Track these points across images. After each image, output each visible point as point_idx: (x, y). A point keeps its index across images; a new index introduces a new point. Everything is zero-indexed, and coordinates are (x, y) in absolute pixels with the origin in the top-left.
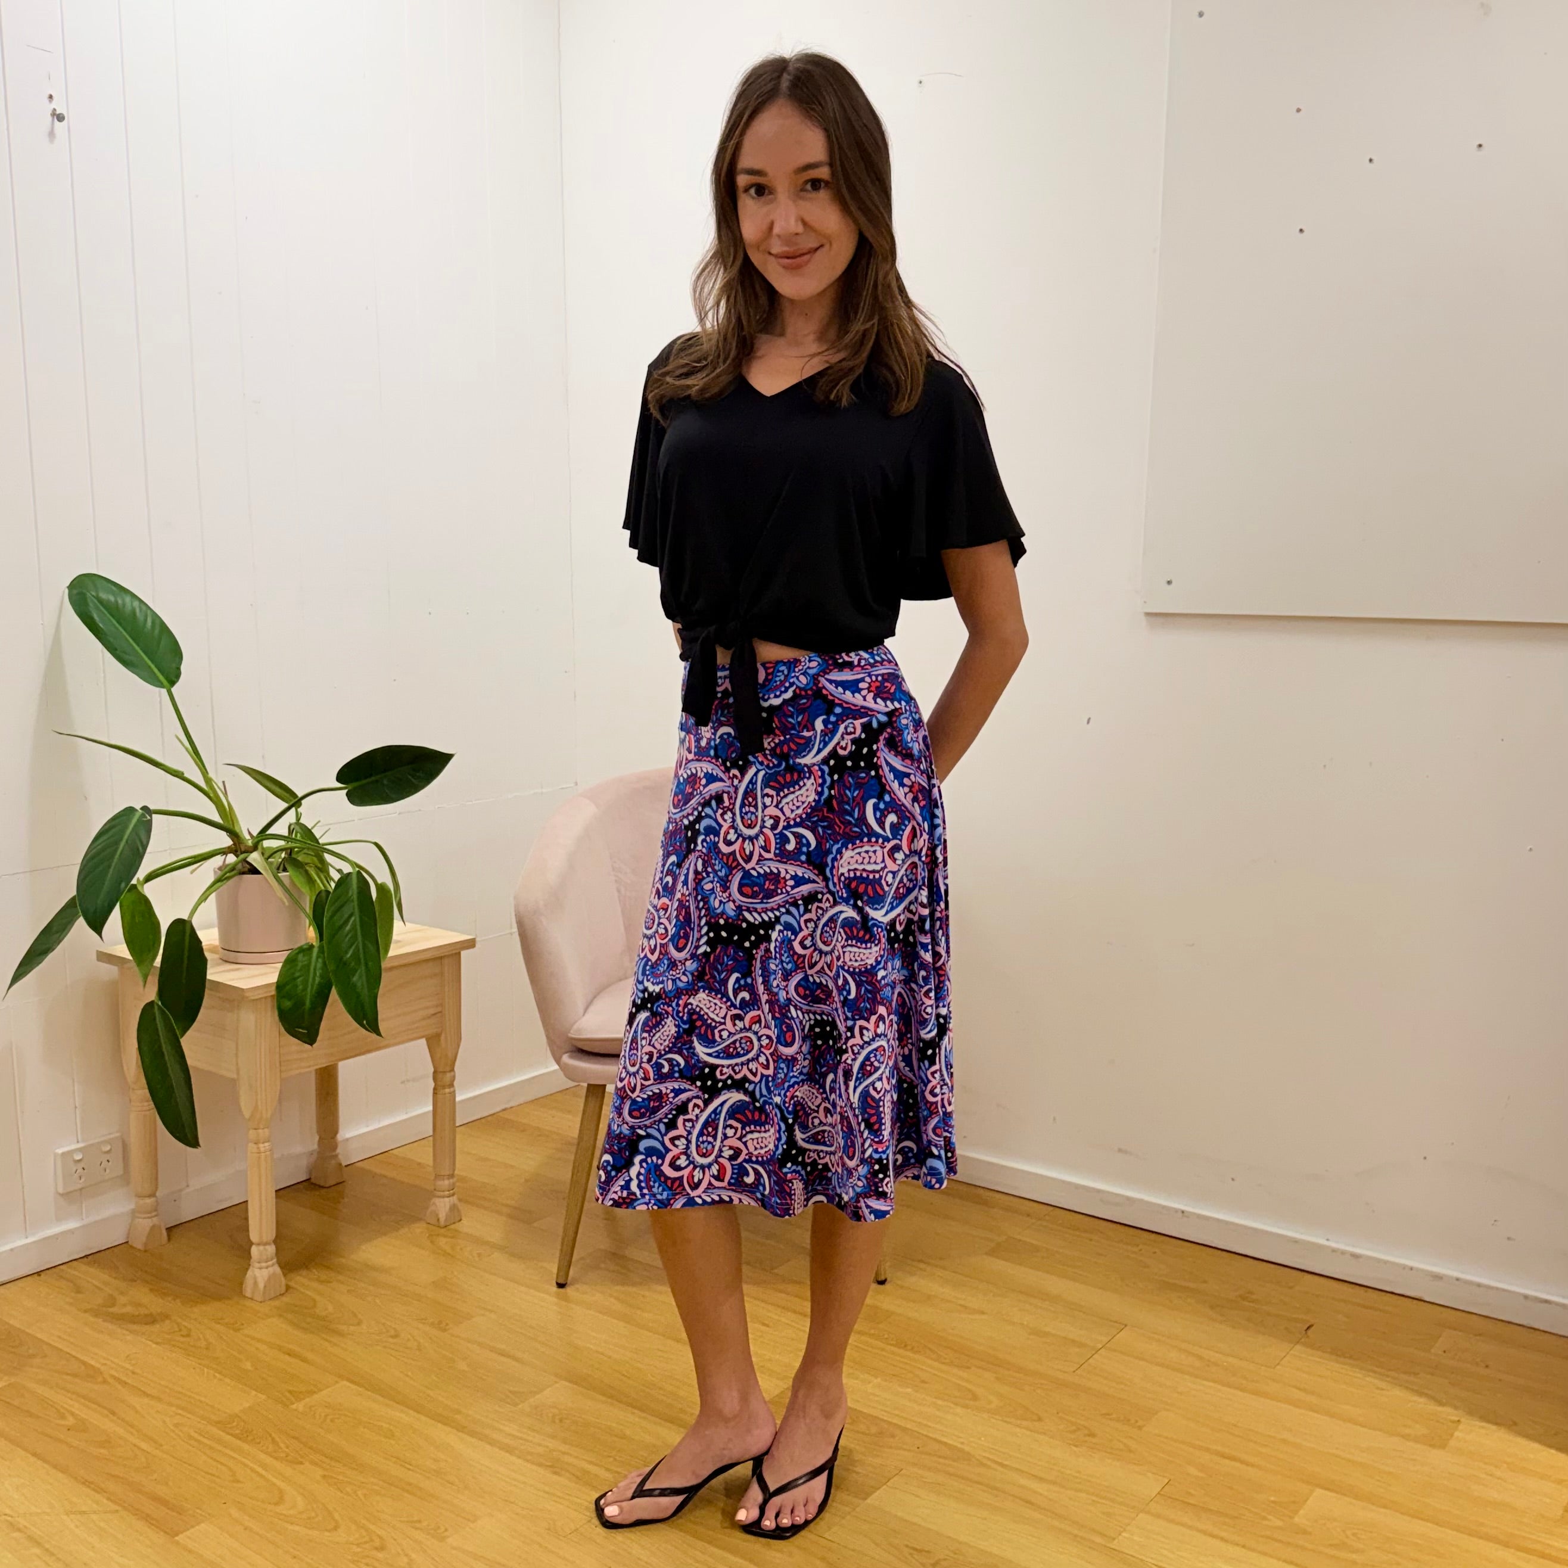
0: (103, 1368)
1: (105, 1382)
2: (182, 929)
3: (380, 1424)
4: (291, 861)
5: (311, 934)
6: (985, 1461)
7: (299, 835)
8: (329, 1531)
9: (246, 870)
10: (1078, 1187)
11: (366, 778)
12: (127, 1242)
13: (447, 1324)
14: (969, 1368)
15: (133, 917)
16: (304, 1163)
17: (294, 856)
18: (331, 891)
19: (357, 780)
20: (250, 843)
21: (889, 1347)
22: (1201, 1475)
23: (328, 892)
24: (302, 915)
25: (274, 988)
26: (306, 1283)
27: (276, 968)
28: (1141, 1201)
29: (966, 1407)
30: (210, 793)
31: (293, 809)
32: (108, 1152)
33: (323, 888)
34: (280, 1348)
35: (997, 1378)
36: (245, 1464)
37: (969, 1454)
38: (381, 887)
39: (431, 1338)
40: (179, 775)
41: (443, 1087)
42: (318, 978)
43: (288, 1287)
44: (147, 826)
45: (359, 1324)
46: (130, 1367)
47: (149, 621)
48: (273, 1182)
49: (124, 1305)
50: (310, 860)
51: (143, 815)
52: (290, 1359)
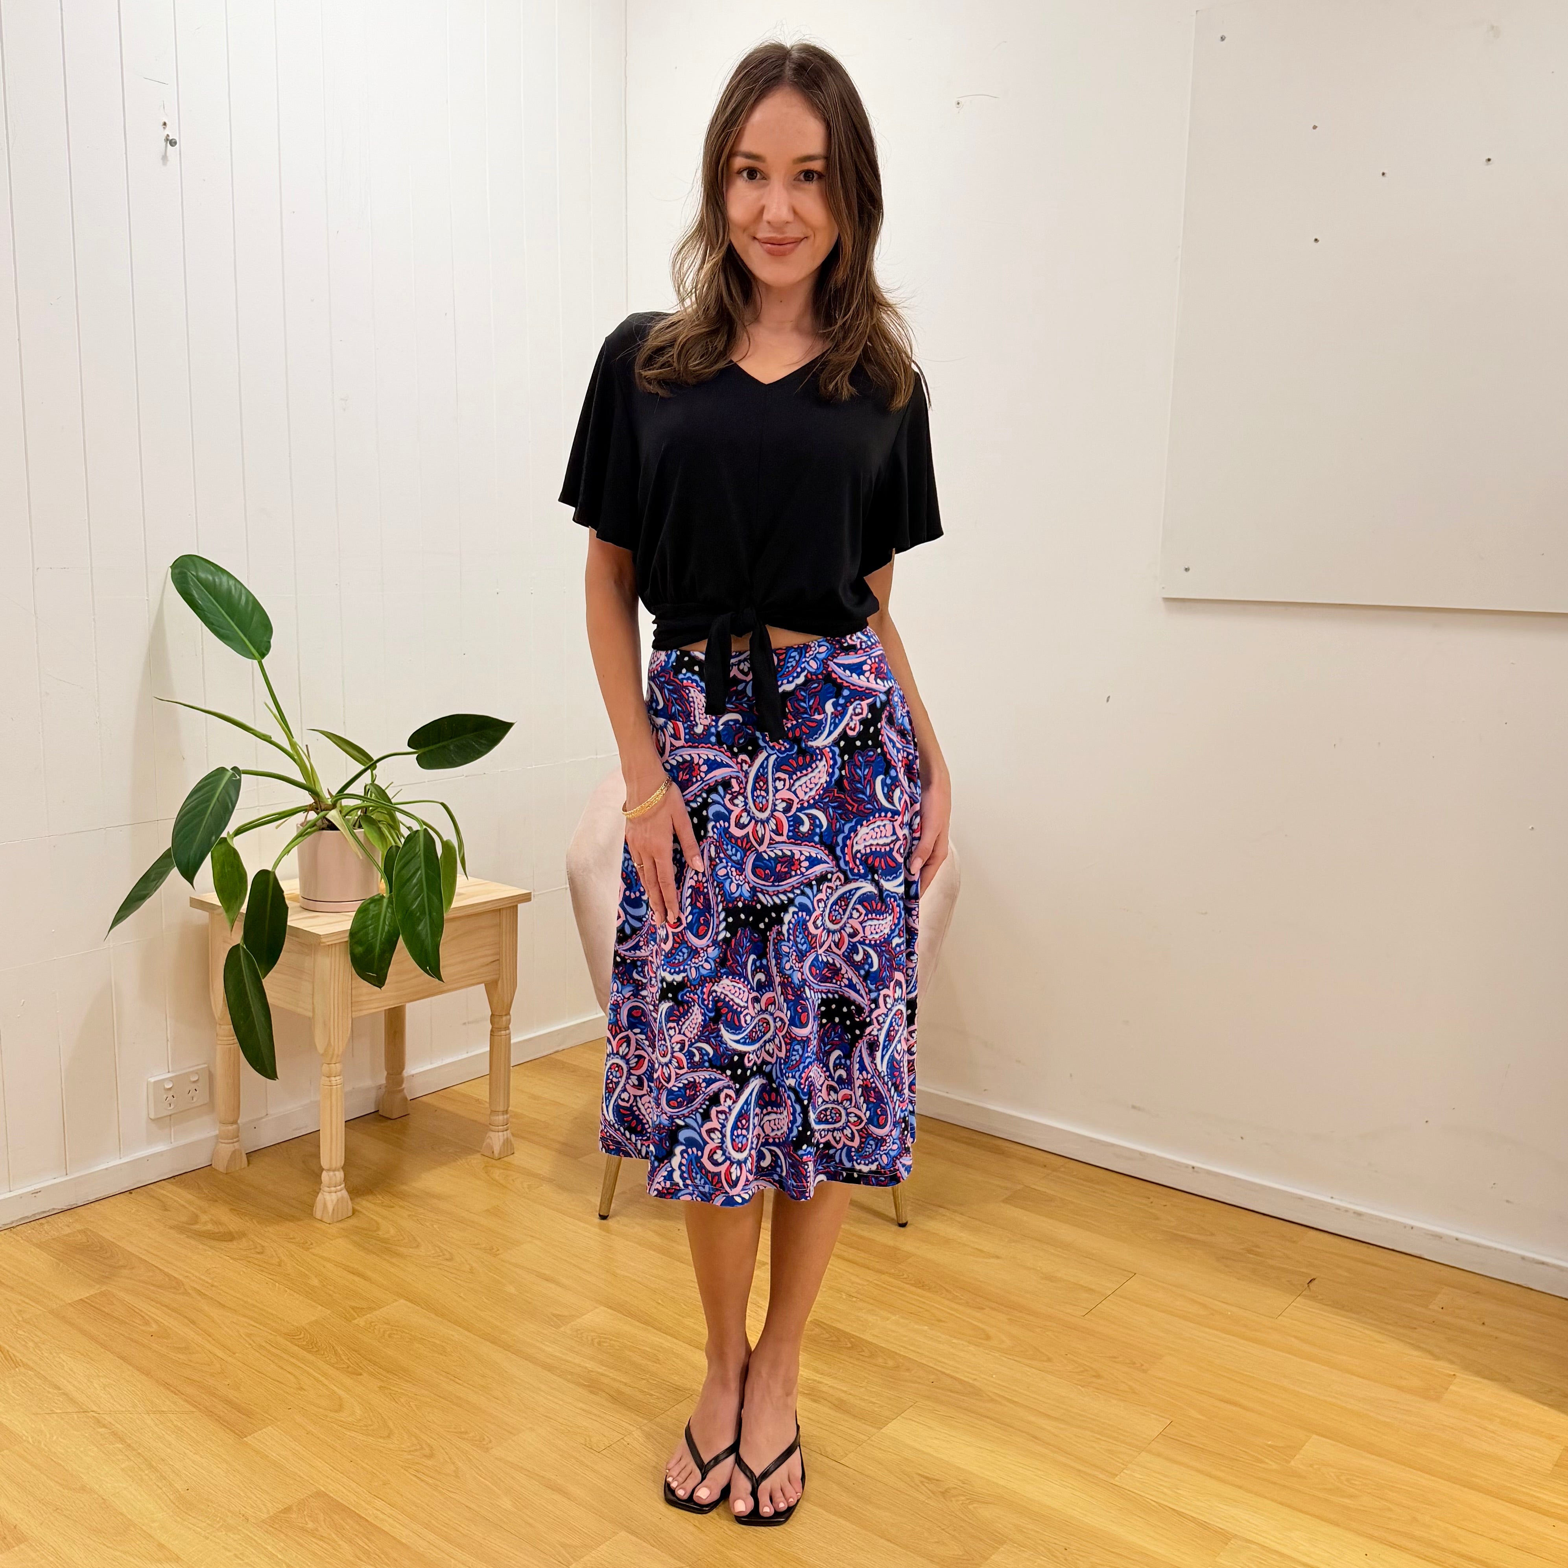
0: (185, 1280)
1: (186, 1293)
2: (266, 879)
3: (433, 1340)
4: (366, 819)
5: (381, 886)
6: (994, 1397)
8: (384, 1438)
9: (325, 826)
10: (1092, 1140)
11: (435, 743)
12: (211, 1165)
13: (499, 1250)
14: (982, 1309)
15: (223, 867)
16: (373, 1095)
17: (368, 814)
18: (401, 846)
19: (426, 745)
20: (329, 802)
21: (908, 1287)
23: (397, 848)
24: (375, 869)
25: (348, 934)
26: (371, 1207)
27: (349, 916)
28: (1154, 1156)
29: (978, 1345)
30: (294, 755)
31: (369, 771)
32: (194, 1082)
33: (394, 844)
34: (345, 1267)
35: (1009, 1319)
36: (308, 1373)
37: (980, 1390)
38: (446, 845)
39: (482, 1262)
40: (267, 739)
41: (500, 1029)
42: (386, 927)
43: (354, 1211)
44: (237, 785)
45: (417, 1247)
46: (210, 1281)
47: (243, 598)
48: (344, 1122)
49: (205, 1223)
50: (382, 818)
51: (233, 776)
52: (354, 1277)
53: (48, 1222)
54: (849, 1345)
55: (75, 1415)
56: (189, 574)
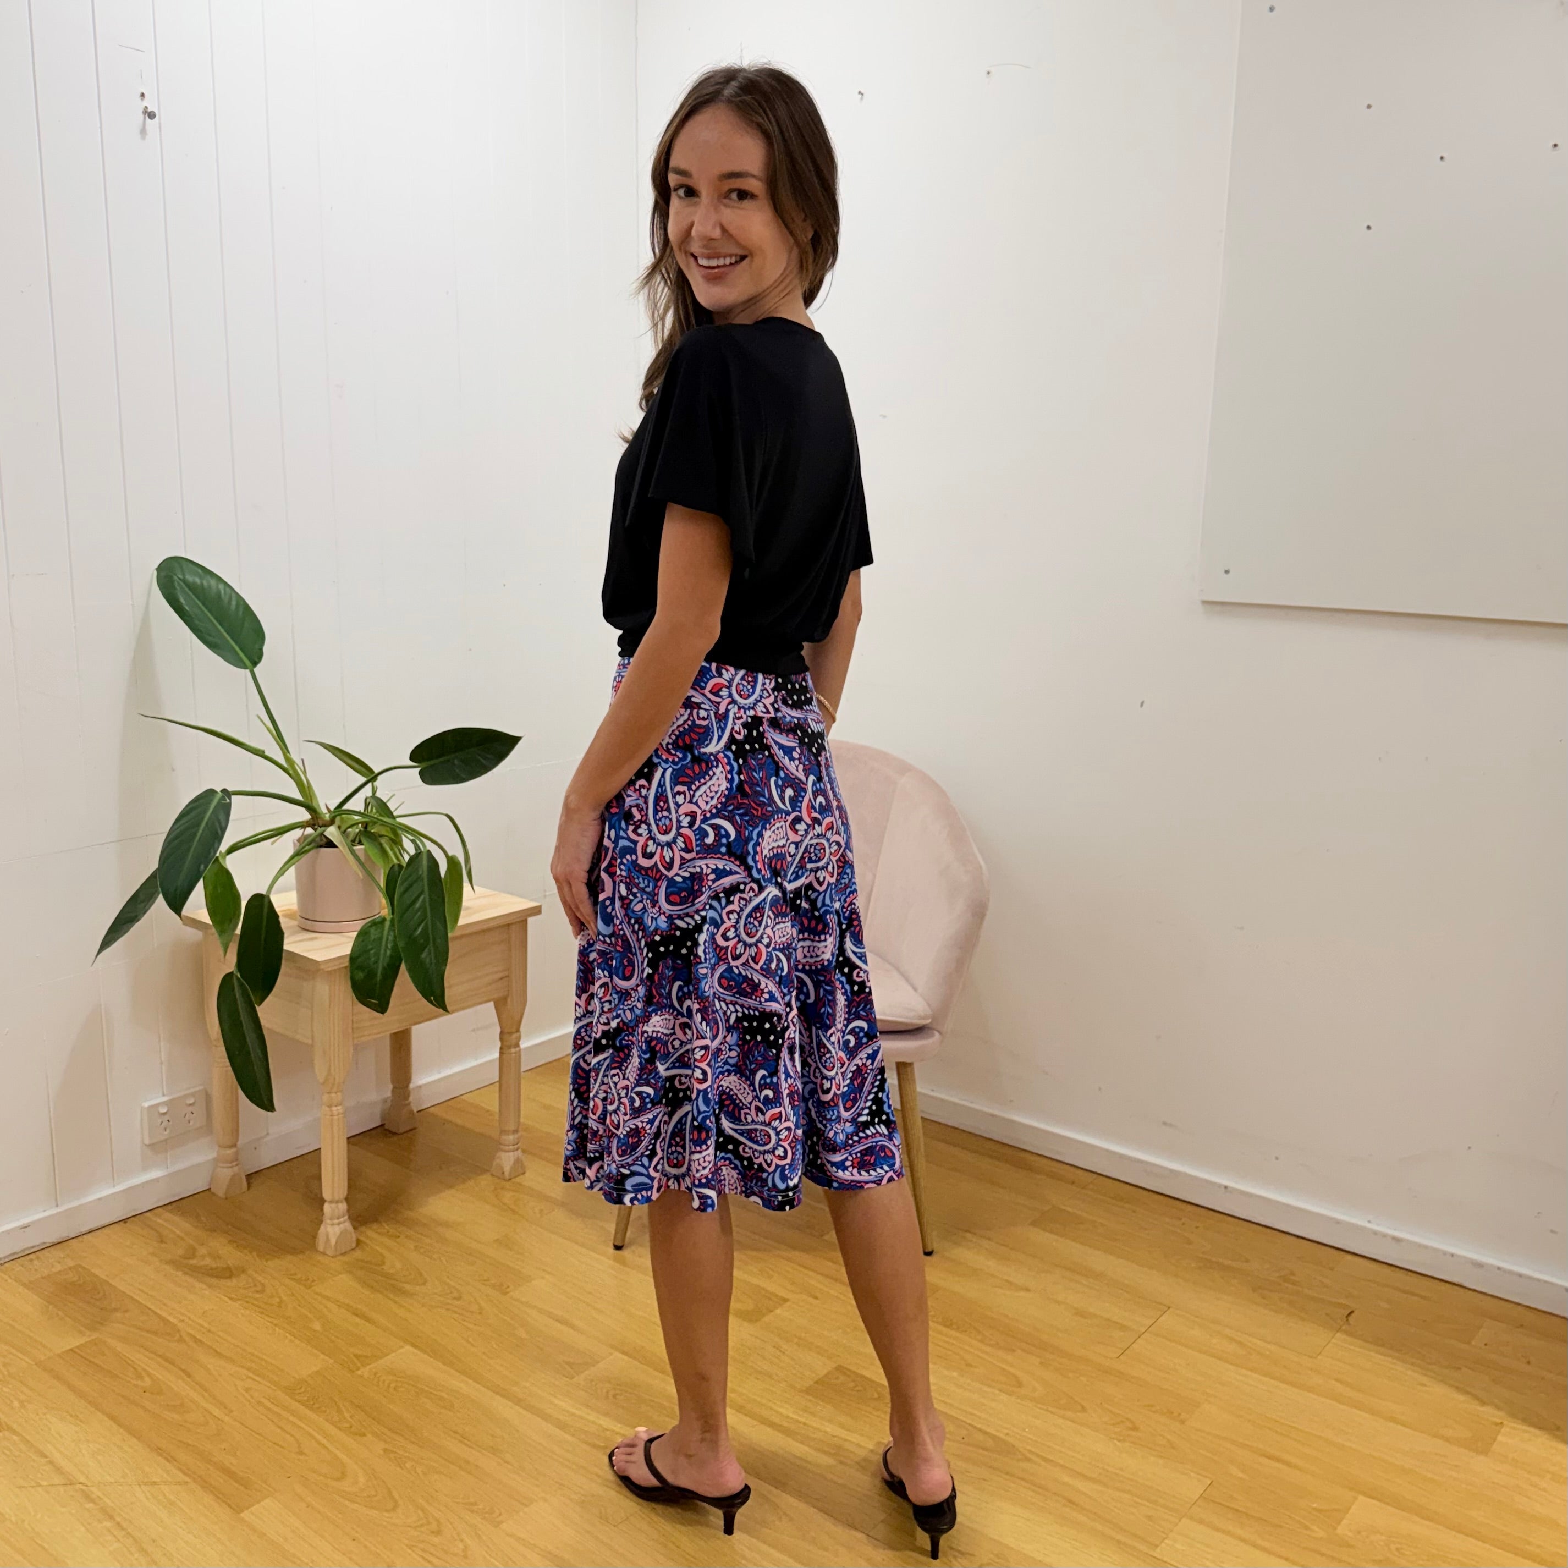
0: (180, 1325)
1: (181, 1340)
2: (260, 903)
3: (441, 1393)
4: (367, 834)
5: (382, 908)
6: (1027, 1454)
7: (374, 810)
8: (387, 1511)
9: (323, 843)
10: (1122, 1157)
11: (439, 757)
12: (209, 1189)
13: (508, 1287)
14: (1013, 1350)
15: (215, 888)
16: (378, 1111)
17: (369, 829)
18: (404, 865)
19: (429, 760)
20: (327, 817)
22: (1240, 1475)
23: (400, 866)
24: (377, 890)
25: (348, 959)
26: (376, 1237)
27: (349, 937)
28: (1186, 1175)
29: (1010, 1394)
30: (290, 769)
31: (370, 784)
32: (191, 1105)
33: (396, 861)
34: (348, 1307)
35: (1042, 1363)
36: (310, 1435)
37: (1014, 1446)
38: (452, 861)
39: (492, 1301)
40: (260, 754)
41: (510, 1047)
42: (388, 952)
43: (359, 1242)
44: (227, 809)
45: (424, 1283)
46: (206, 1325)
47: (234, 603)
48: (345, 1141)
49: (203, 1257)
50: (383, 832)
51: (223, 798)
52: (358, 1320)
53: (38, 1258)
54: (876, 1396)
55: (62, 1489)
56: (175, 578)
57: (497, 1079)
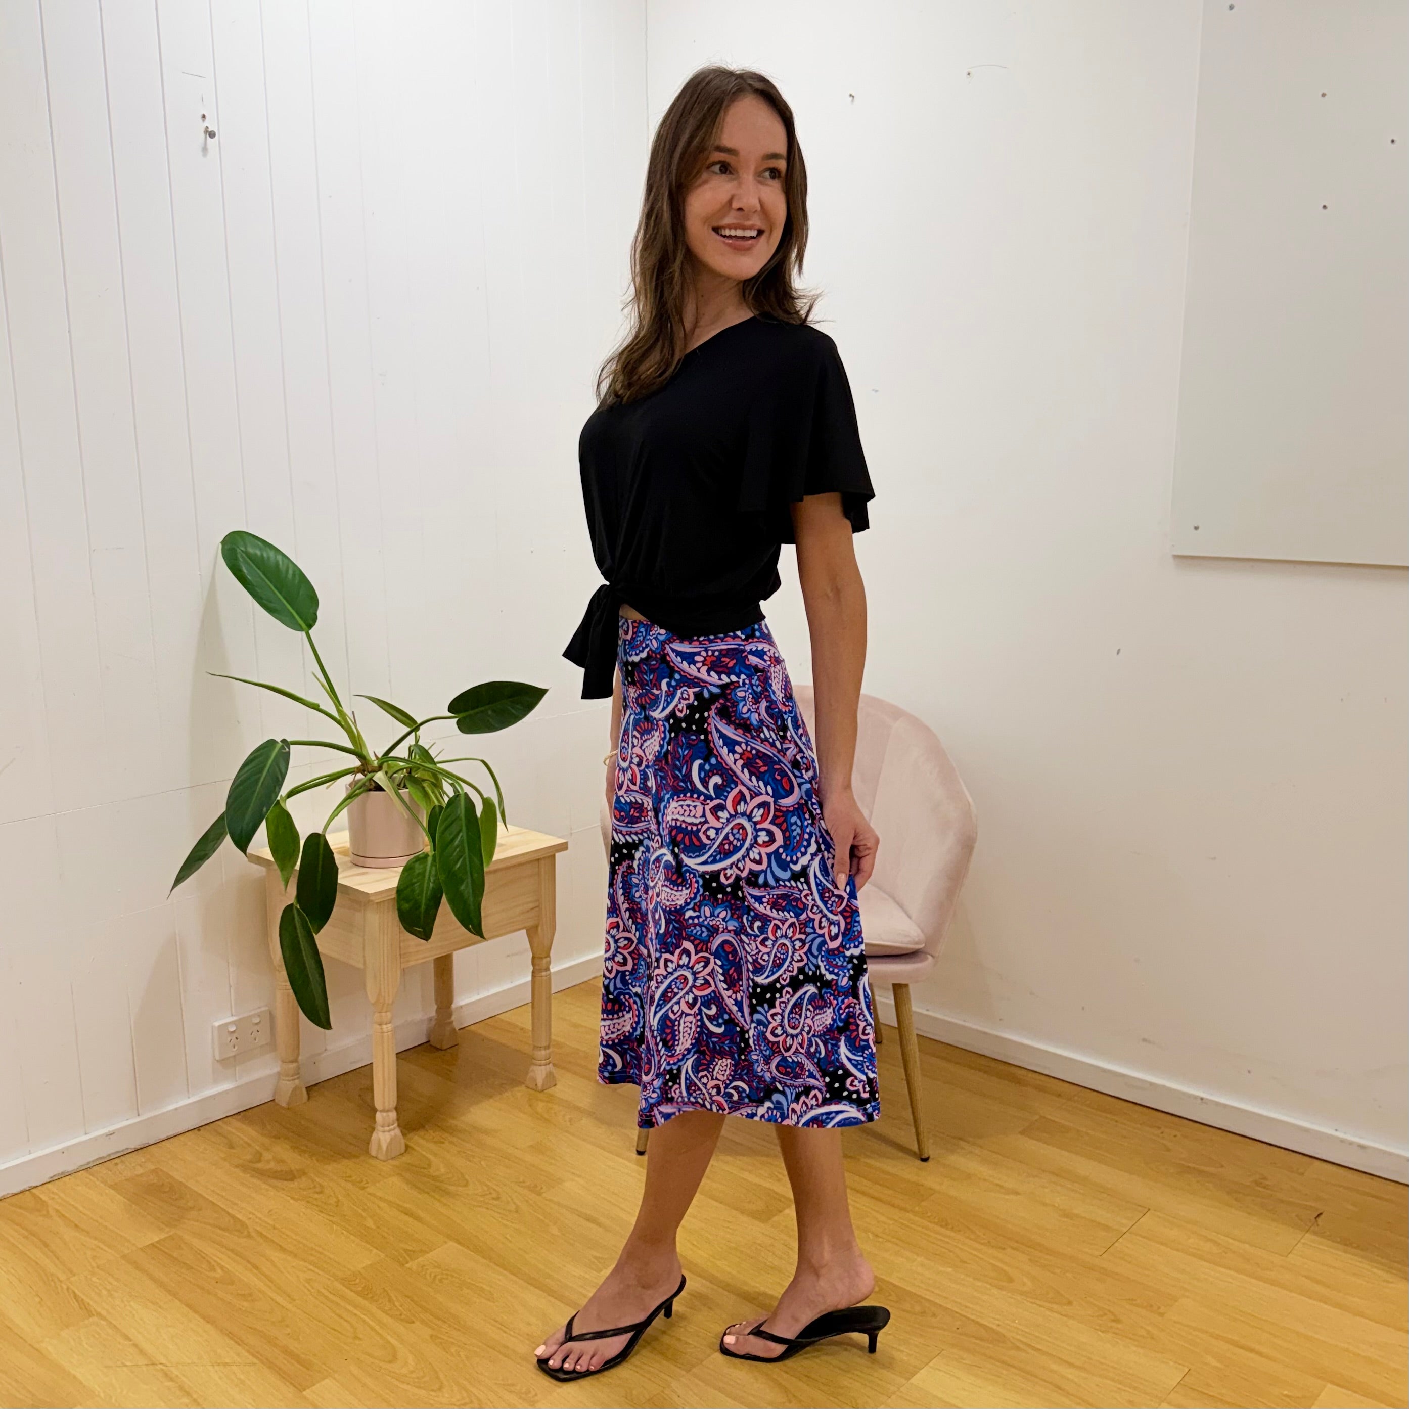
0: (248, 1222)
1: (249, 1236)
2: (317, 841)
3: (481, 1285)
4: (411, 778)
5: (425, 845)
6: (1018, 1344)
7: (417, 757)
8: (433, 1390)
9: (372, 787)
10: (1105, 1071)
11: (473, 708)
12: (274, 1100)
13: (542, 1188)
14: (1004, 1249)
15: (277, 827)
16: (424, 1028)
17: (413, 774)
18: (444, 806)
19: (465, 711)
20: (376, 763)
21: (931, 1225)
22: (1219, 1365)
23: (441, 807)
24: (420, 828)
25: (395, 891)
26: (423, 1143)
27: (396, 872)
28: (1164, 1087)
29: (1001, 1288)
30: (342, 721)
31: (413, 733)
32: (257, 1024)
33: (436, 803)
34: (398, 1207)
35: (1030, 1260)
36: (364, 1321)
37: (1004, 1336)
38: (487, 803)
39: (527, 1201)
40: (316, 707)
41: (541, 970)
42: (431, 885)
43: (407, 1147)
44: (286, 757)
45: (466, 1185)
46: (271, 1222)
47: (291, 572)
48: (395, 1056)
49: (268, 1162)
50: (426, 777)
51: (282, 748)
52: (407, 1218)
53: (122, 1162)
55: (144, 1368)
56: (238, 550)
57: (530, 1000)
